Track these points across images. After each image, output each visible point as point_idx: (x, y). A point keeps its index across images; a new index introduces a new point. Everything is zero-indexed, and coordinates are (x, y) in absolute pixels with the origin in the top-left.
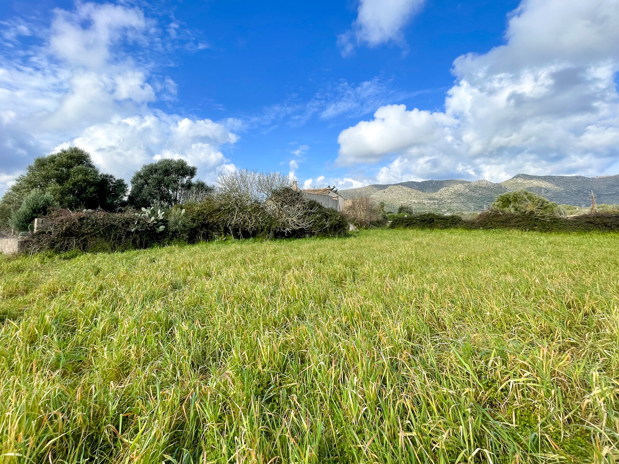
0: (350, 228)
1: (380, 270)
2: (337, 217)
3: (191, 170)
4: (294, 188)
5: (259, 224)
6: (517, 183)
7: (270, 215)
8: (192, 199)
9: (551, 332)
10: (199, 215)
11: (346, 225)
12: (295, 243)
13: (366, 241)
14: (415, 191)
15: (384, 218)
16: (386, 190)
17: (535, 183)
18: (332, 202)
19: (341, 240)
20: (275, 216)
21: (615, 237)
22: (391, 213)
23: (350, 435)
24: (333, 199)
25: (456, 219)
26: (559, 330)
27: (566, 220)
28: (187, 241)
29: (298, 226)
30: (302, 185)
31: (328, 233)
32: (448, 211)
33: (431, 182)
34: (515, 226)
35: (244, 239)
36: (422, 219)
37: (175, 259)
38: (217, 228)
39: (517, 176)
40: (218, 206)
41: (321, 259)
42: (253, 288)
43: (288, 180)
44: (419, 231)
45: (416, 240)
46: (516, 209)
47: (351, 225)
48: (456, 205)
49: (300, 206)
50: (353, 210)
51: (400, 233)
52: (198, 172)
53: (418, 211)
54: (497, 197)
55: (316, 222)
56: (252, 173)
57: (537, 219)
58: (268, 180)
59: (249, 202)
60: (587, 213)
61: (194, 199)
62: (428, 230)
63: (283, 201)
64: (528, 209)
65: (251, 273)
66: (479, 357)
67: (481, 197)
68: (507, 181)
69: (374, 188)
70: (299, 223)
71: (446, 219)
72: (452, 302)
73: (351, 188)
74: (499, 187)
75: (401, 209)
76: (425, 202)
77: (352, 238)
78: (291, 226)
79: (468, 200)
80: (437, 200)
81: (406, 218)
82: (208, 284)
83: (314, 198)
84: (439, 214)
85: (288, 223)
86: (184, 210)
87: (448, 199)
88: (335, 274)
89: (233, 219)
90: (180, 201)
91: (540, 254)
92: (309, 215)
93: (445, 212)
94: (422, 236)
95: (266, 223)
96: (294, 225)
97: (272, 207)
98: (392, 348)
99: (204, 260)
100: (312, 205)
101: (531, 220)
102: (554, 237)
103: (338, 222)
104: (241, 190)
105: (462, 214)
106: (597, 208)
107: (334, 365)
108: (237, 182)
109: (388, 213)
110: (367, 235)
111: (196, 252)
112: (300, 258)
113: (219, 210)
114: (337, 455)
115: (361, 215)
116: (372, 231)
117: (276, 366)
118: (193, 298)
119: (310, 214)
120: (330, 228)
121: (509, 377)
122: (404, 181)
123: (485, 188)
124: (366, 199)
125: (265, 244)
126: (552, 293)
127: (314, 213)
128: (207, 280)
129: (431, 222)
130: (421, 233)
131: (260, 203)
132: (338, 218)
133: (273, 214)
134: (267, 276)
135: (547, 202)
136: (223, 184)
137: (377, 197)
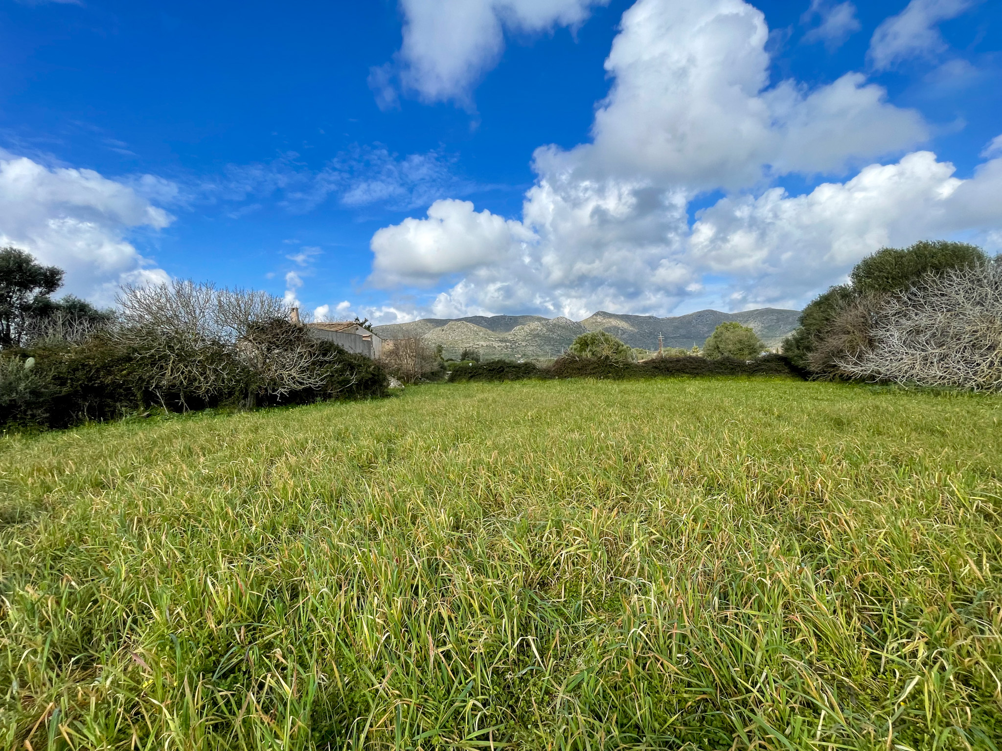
0: (392, 384)
1: (428, 441)
2: (369, 367)
3: (45, 274)
4: (292, 318)
5: (224, 382)
6: (597, 322)
7: (246, 367)
8: (54, 335)
9: (608, 490)
10: (76, 370)
11: (385, 379)
12: (295, 413)
13: (413, 402)
14: (483, 329)
15: (441, 368)
16: (445, 327)
17: (614, 322)
18: (361, 344)
19: (375, 403)
20: (255, 367)
21: (674, 383)
22: (452, 360)
23: (364, 678)
24: (364, 339)
25: (529, 367)
26: (614, 487)
27: (637, 366)
28: (47, 424)
29: (301, 383)
30: (310, 314)
31: (354, 394)
32: (522, 357)
33: (503, 317)
34: (590, 374)
35: (191, 412)
36: (490, 368)
37: (11, 463)
38: (126, 395)
39: (597, 314)
40: (125, 351)
41: (340, 434)
42: (206, 495)
43: (280, 306)
44: (486, 385)
45: (480, 396)
46: (593, 354)
47: (393, 380)
48: (531, 348)
49: (304, 350)
50: (396, 357)
51: (461, 387)
52: (65, 279)
53: (486, 357)
54: (575, 338)
55: (333, 376)
56: (204, 289)
57: (612, 365)
58: (238, 303)
59: (200, 344)
60: (654, 358)
61: (60, 336)
62: (497, 382)
63: (270, 342)
64: (604, 353)
65: (203, 471)
66: (534, 533)
67: (560, 339)
68: (587, 320)
69: (429, 324)
70: (303, 379)
71: (518, 367)
72: (513, 472)
73: (393, 322)
74: (578, 327)
75: (465, 355)
76: (496, 345)
77: (394, 400)
78: (288, 385)
79: (545, 343)
80: (510, 342)
81: (469, 368)
82: (99, 502)
83: (329, 338)
84: (512, 361)
85: (282, 379)
86: (30, 362)
87: (523, 341)
88: (361, 454)
89: (163, 375)
90: (19, 341)
91: (610, 405)
92: (321, 366)
93: (519, 358)
94: (489, 391)
95: (238, 381)
96: (294, 383)
97: (249, 352)
98: (432, 544)
99: (91, 457)
100: (326, 348)
101: (606, 366)
102: (626, 385)
103: (370, 376)
104: (179, 320)
105: (538, 360)
106: (664, 352)
107: (344, 589)
108: (168, 305)
109: (447, 361)
110: (416, 393)
111: (70, 443)
112: (301, 436)
113: (129, 359)
114: (344, 711)
115: (409, 364)
116: (423, 387)
117: (245, 615)
118: (58, 535)
119: (322, 364)
120: (358, 385)
121: (562, 549)
122: (470, 315)
123: (564, 328)
124: (415, 339)
125: (236, 417)
126: (612, 447)
127: (330, 362)
128: (98, 495)
129: (500, 372)
130: (487, 386)
131: (224, 346)
132: (371, 369)
133: (252, 365)
134: (237, 473)
135: (623, 346)
136: (133, 307)
137: (432, 337)
